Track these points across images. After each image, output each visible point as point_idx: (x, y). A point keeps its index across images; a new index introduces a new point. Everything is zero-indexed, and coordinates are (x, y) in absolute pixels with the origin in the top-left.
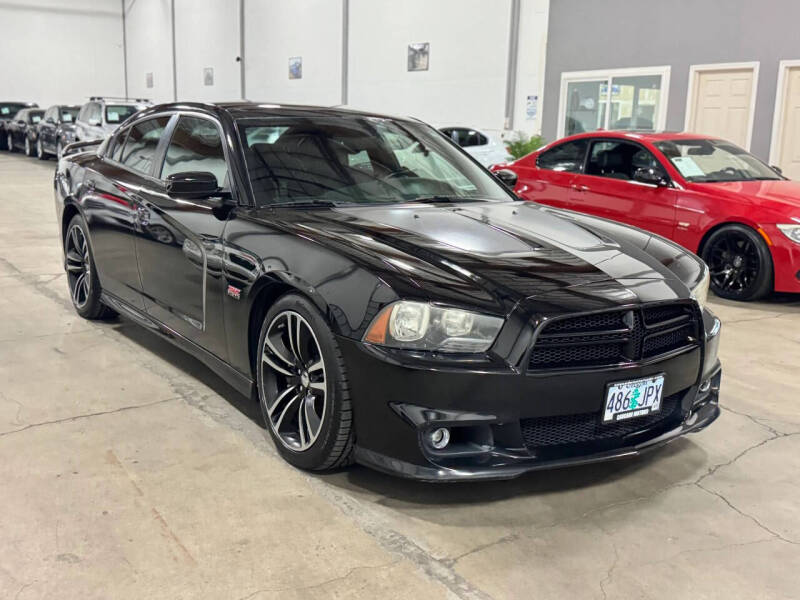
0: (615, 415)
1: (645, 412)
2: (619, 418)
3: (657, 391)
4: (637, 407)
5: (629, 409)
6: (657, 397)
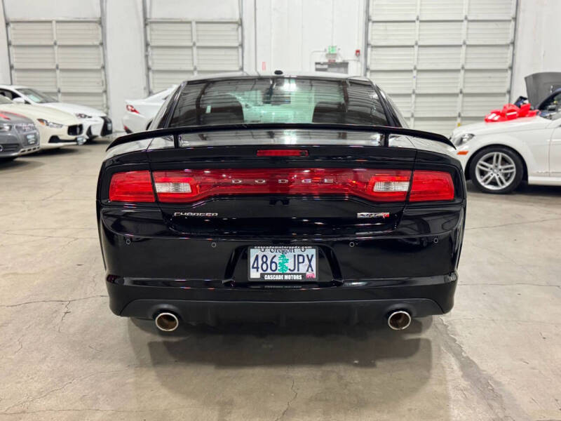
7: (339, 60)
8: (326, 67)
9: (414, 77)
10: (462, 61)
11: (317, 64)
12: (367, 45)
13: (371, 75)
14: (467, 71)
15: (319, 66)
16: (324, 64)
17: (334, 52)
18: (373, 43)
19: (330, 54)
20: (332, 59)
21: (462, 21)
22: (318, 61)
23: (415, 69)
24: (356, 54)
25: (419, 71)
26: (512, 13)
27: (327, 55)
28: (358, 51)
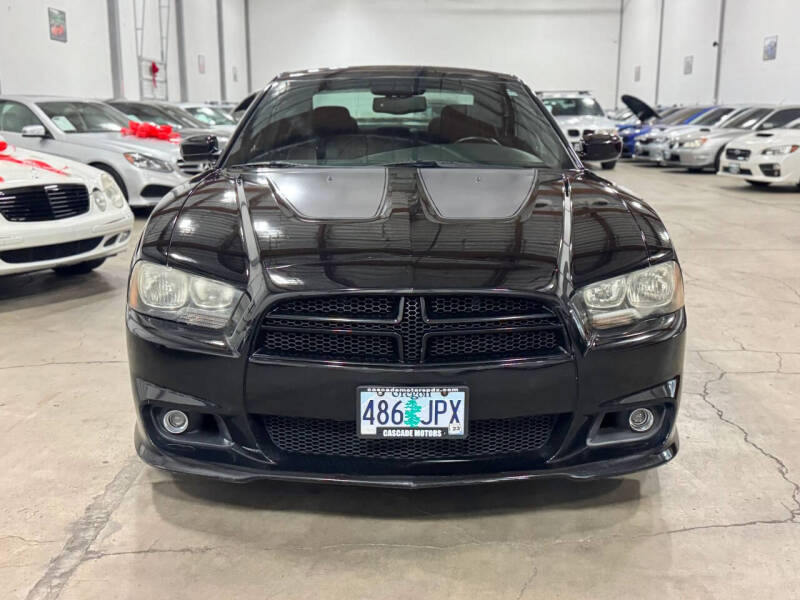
0: (380, 430)
1: (437, 434)
2: (387, 434)
3: (455, 409)
4: (420, 425)
5: (403, 425)
6: (455, 417)
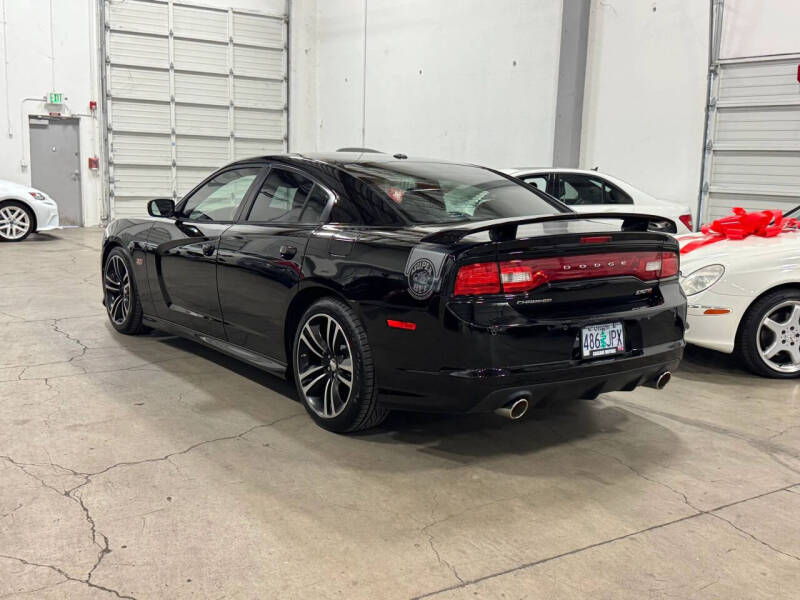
7: (65, 114)
8: (46, 122)
9: (173, 144)
10: (231, 128)
11: (31, 117)
12: (106, 95)
13: (113, 138)
14: (237, 140)
15: (34, 121)
16: (43, 118)
17: (59, 103)
18: (114, 94)
19: (52, 104)
20: (55, 112)
21: (227, 76)
22: (34, 114)
23: (174, 133)
24: (91, 108)
25: (179, 136)
26: (284, 73)
27: (47, 106)
28: (93, 104)
